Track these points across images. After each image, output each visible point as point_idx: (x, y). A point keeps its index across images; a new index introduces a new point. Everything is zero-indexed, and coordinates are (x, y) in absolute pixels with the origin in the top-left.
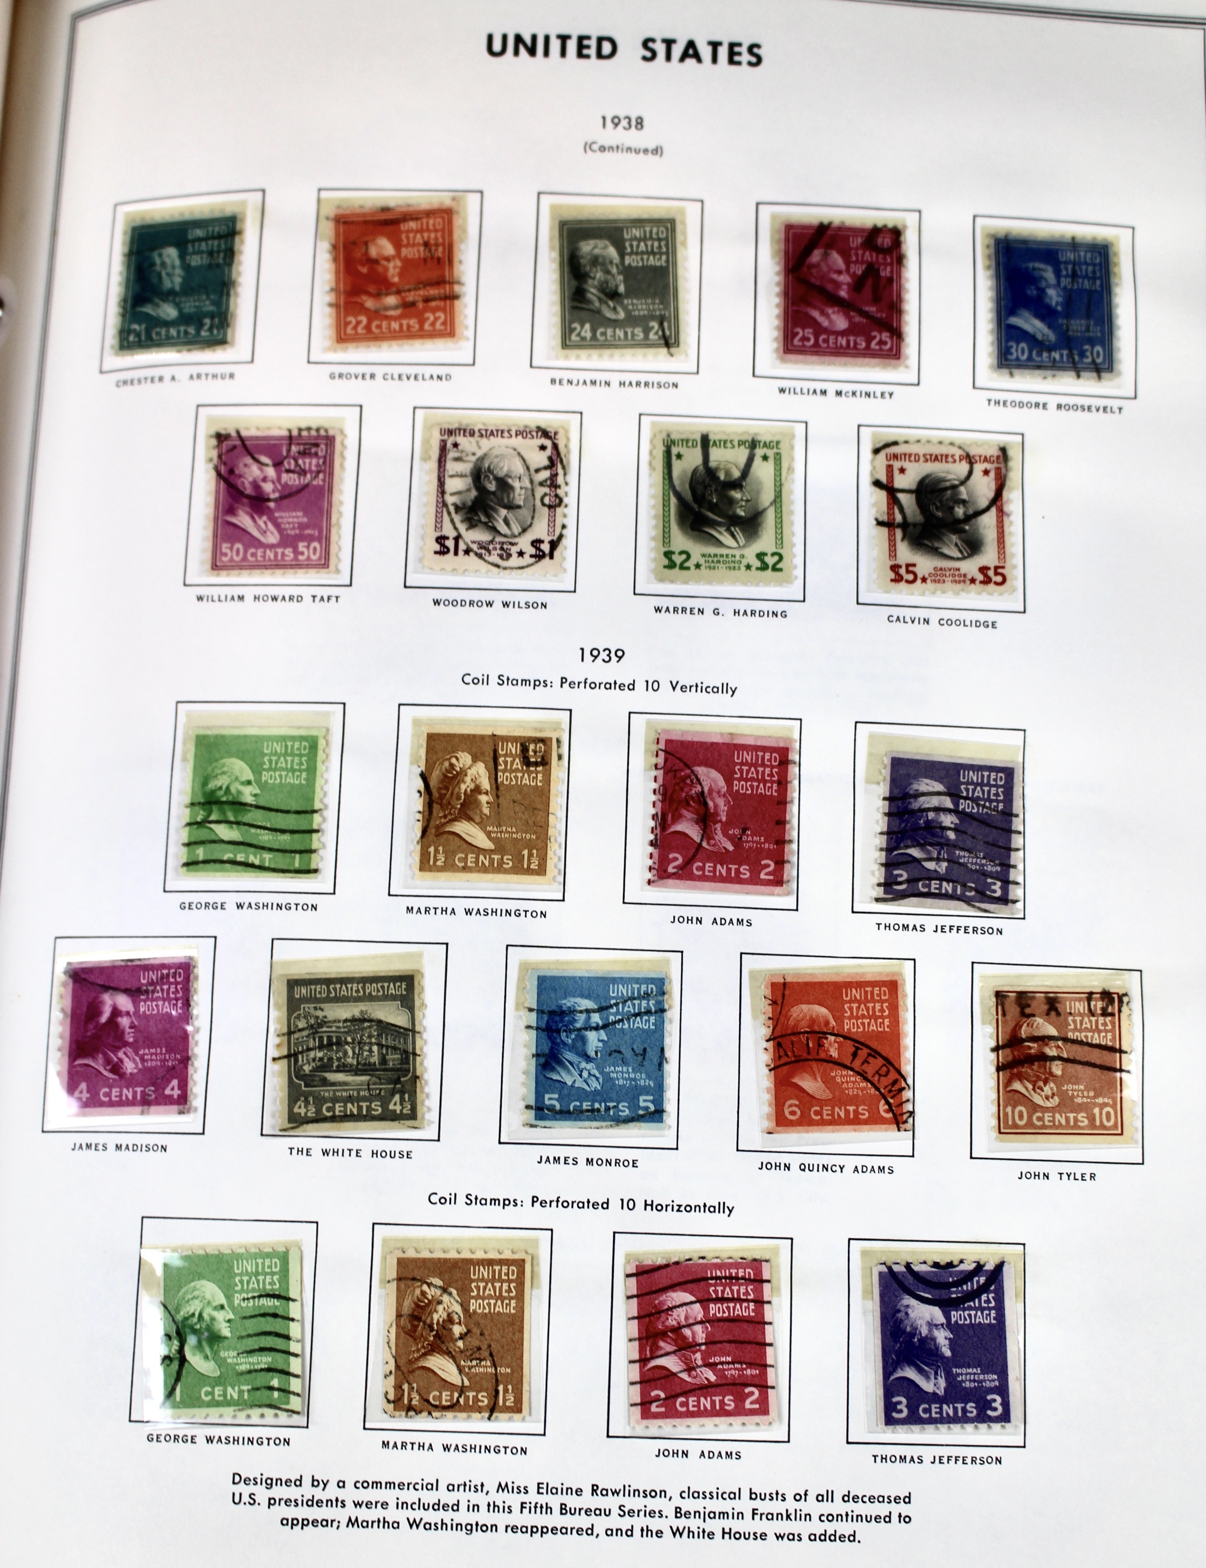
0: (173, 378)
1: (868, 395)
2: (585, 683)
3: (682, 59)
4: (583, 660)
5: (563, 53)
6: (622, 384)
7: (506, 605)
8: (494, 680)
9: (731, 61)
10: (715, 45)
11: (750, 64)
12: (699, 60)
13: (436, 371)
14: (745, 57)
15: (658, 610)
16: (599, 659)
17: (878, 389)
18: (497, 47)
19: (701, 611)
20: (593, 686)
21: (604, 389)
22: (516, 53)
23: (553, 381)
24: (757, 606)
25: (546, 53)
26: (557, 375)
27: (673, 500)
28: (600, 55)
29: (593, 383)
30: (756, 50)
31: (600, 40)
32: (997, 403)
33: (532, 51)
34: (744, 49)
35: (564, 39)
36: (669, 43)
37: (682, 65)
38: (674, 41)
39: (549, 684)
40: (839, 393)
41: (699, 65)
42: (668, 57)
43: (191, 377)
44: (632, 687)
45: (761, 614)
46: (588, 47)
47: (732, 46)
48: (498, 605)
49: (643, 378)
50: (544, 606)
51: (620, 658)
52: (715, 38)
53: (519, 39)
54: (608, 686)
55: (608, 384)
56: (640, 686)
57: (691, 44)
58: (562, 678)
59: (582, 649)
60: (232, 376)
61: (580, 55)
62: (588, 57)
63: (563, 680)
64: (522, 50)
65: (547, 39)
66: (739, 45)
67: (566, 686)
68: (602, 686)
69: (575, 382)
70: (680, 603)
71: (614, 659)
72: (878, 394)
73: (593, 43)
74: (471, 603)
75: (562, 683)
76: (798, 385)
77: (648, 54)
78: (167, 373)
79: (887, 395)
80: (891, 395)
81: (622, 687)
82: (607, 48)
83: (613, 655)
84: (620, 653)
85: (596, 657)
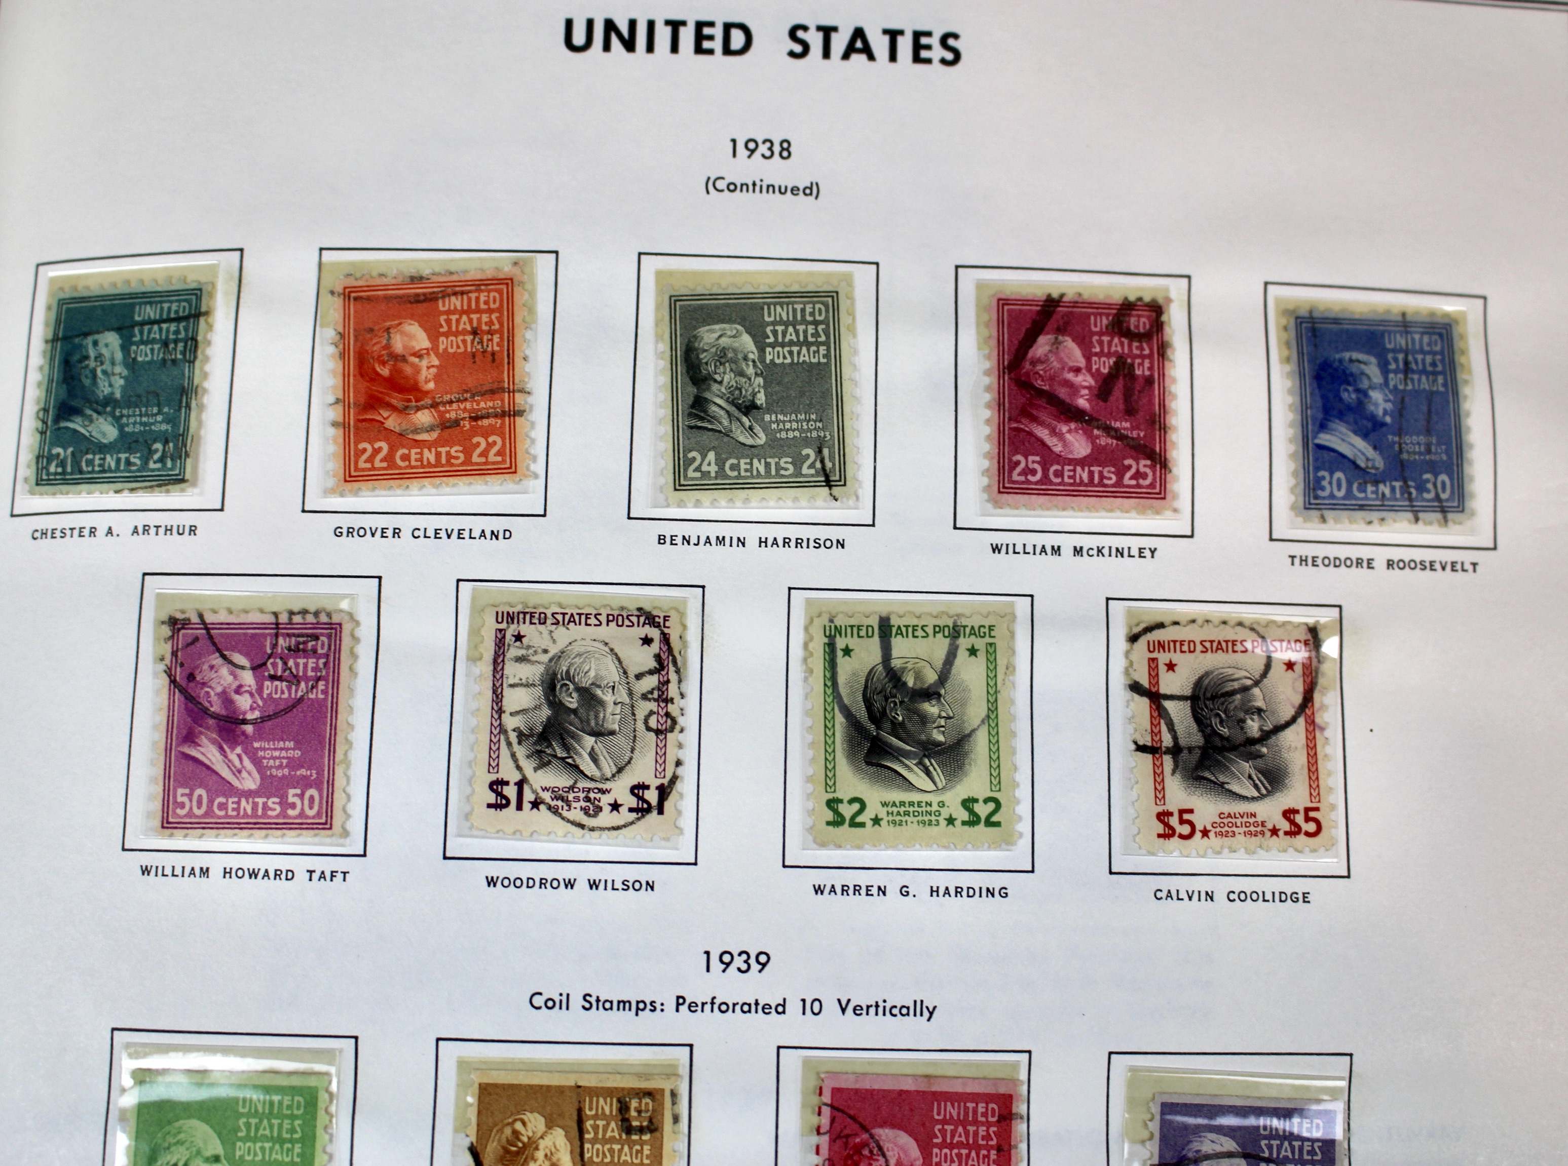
0: (110, 532)
1: (1120, 552)
2: (713, 1003)
3: (846, 56)
4: (708, 970)
5: (675, 48)
6: (763, 542)
7: (594, 885)
8: (577, 1002)
9: (917, 59)
10: (893, 35)
11: (943, 61)
12: (871, 57)
13: (490, 524)
14: (937, 53)
15: (819, 890)
16: (732, 968)
17: (1135, 543)
18: (579, 38)
19: (882, 891)
20: (725, 1008)
21: (737, 550)
22: (607, 47)
23: (661, 540)
24: (964, 880)
25: (650, 48)
26: (668, 529)
27: (840, 719)
28: (727, 51)
29: (721, 541)
30: (951, 42)
31: (728, 27)
32: (1304, 561)
33: (629, 45)
34: (935, 41)
35: (675, 25)
36: (827, 31)
37: (845, 63)
38: (835, 29)
39: (659, 1007)
40: (1078, 551)
41: (872, 64)
42: (826, 54)
43: (135, 531)
44: (781, 1009)
45: (971, 893)
46: (711, 38)
47: (917, 35)
48: (582, 885)
49: (793, 532)
50: (651, 886)
51: (764, 965)
52: (894, 25)
53: (610, 26)
54: (747, 1008)
55: (742, 542)
56: (794, 1007)
57: (859, 33)
58: (678, 998)
59: (707, 953)
60: (193, 530)
61: (699, 50)
62: (710, 52)
63: (680, 1001)
64: (615, 41)
65: (651, 25)
66: (929, 34)
67: (684, 1009)
68: (738, 1008)
69: (694, 540)
70: (851, 878)
71: (755, 967)
72: (1135, 552)
73: (718, 32)
74: (543, 883)
75: (678, 1004)
76: (1019, 539)
77: (798, 49)
78: (101, 522)
79: (1147, 553)
80: (1153, 552)
81: (766, 1009)
82: (737, 40)
83: (752, 961)
84: (763, 959)
85: (728, 965)
